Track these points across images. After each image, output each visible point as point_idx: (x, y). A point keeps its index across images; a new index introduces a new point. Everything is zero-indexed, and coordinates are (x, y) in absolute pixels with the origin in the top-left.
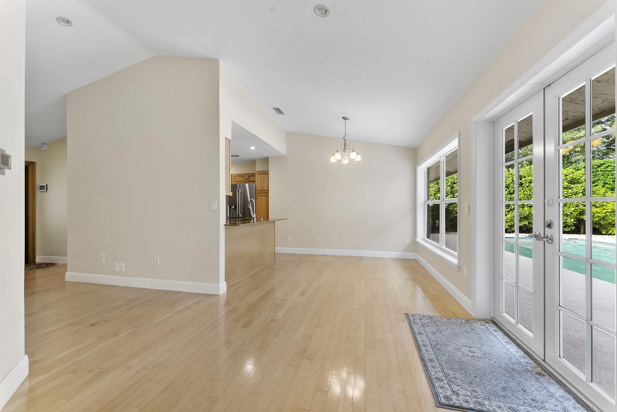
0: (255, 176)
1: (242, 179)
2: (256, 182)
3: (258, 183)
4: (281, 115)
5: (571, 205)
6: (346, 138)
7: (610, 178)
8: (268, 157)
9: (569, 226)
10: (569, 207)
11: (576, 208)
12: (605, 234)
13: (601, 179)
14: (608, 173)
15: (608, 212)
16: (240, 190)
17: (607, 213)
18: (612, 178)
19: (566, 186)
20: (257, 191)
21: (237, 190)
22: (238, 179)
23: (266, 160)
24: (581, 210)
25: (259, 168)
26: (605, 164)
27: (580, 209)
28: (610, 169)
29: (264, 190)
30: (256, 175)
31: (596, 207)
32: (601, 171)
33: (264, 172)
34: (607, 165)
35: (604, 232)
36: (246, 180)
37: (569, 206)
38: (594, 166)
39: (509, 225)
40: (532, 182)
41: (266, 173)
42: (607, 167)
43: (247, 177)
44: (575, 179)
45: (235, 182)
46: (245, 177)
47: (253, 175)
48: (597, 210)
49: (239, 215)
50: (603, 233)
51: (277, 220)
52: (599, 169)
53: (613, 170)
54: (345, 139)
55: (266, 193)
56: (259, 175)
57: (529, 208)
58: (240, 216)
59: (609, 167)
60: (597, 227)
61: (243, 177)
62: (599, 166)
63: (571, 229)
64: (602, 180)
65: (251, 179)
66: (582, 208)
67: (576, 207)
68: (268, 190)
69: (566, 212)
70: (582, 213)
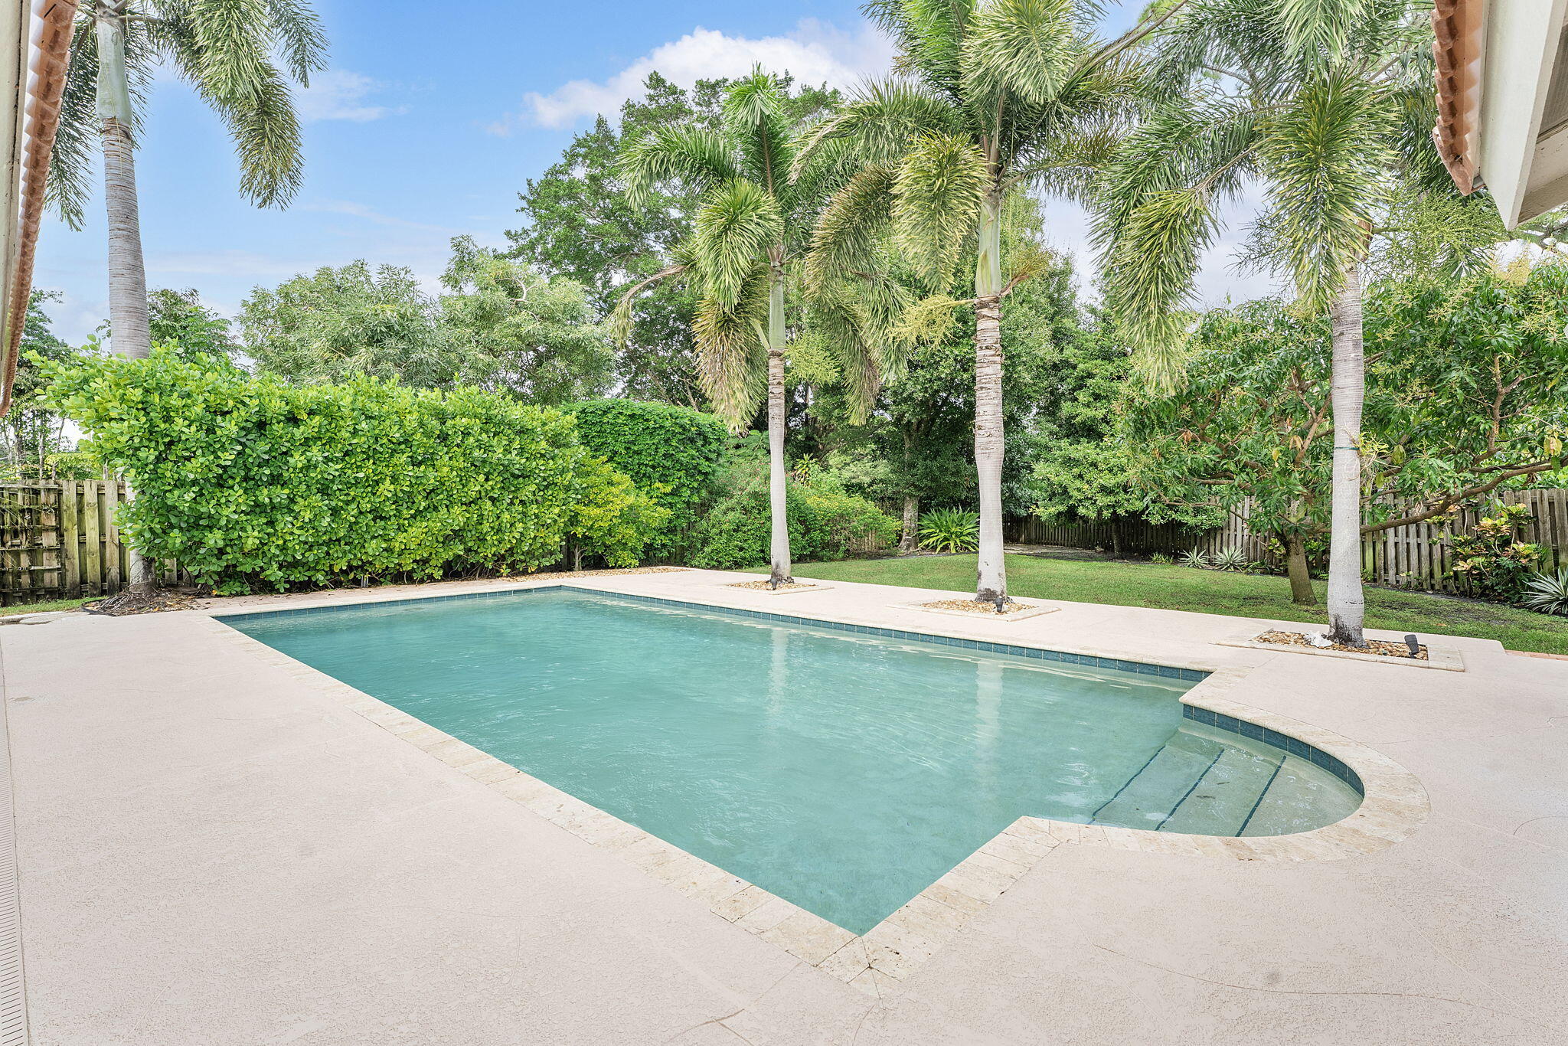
12: (613, 567)
15: (615, 517)
17: (613, 520)
19: (543, 451)
24: (572, 514)
27: (571, 511)
35: (611, 562)
44: (560, 434)
48: (599, 512)
52: (605, 418)
60: (600, 553)
62: (605, 413)
63: (555, 561)
66: (572, 508)
69: (544, 519)
70: (574, 520)
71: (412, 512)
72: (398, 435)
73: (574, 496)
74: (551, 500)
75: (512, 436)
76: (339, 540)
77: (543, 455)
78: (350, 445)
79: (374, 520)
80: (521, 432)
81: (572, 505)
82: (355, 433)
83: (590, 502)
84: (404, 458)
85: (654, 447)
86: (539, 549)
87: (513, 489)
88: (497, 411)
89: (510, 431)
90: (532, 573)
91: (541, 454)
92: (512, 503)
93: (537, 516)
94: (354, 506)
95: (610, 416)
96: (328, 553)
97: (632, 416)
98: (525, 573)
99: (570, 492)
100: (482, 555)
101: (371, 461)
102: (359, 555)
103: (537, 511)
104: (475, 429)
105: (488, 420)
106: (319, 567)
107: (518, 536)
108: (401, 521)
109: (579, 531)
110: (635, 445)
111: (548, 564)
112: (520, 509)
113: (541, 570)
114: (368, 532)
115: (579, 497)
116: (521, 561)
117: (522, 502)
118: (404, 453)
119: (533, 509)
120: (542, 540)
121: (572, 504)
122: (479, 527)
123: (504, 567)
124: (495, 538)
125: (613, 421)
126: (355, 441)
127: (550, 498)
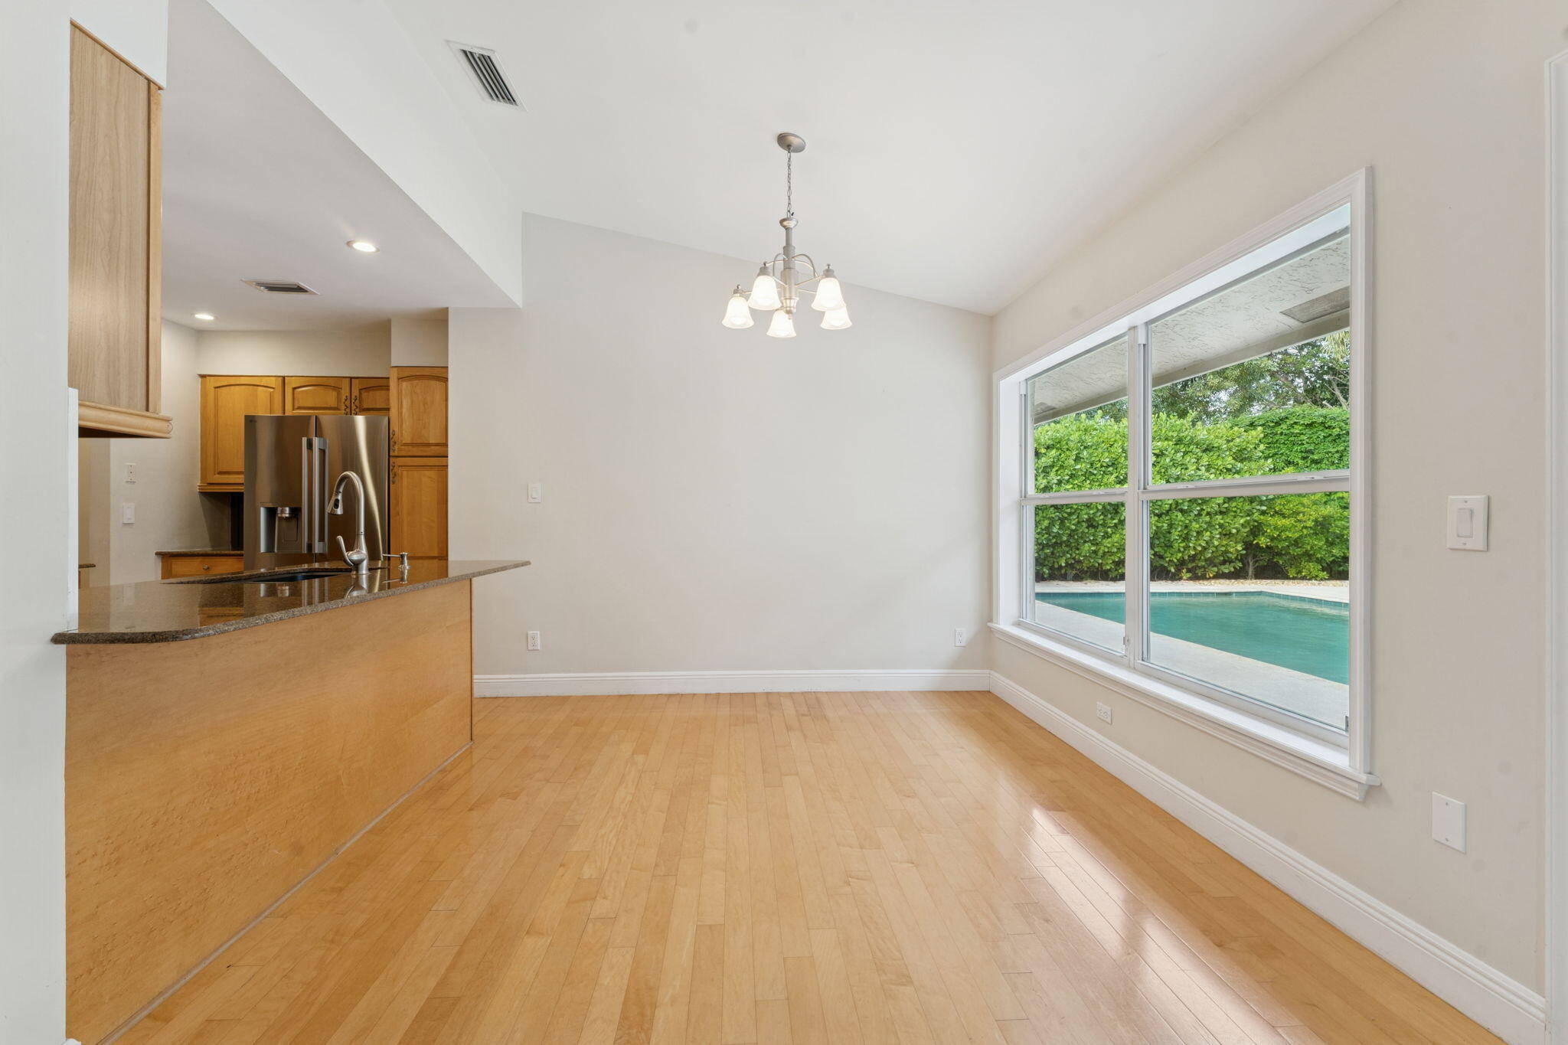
0: (387, 388)
1: (331, 398)
2: (393, 412)
3: (400, 414)
4: (501, 107)
5: (1239, 511)
6: (791, 224)
7: (1296, 451)
8: (446, 311)
9: (1231, 561)
10: (1235, 517)
11: (1248, 518)
12: (1294, 578)
13: (1281, 452)
14: (1292, 439)
15: (1306, 527)
16: (316, 441)
17: (1304, 530)
18: (1302, 452)
19: (1229, 467)
20: (396, 447)
21: (304, 440)
22: (309, 397)
23: (437, 321)
24: (1256, 524)
25: (404, 353)
26: (1287, 418)
27: (1256, 521)
28: (1298, 431)
29: (428, 445)
30: (393, 384)
31: (1284, 516)
32: (1281, 434)
33: (426, 372)
34: (1292, 422)
35: (1292, 573)
36: (348, 403)
37: (1233, 514)
38: (1267, 422)
39: (1114, 562)
40: (1165, 454)
41: (440, 376)
42: (1292, 426)
43: (355, 392)
44: (1245, 449)
45: (299, 408)
46: (345, 392)
47: (380, 384)
48: (1286, 522)
49: (310, 546)
50: (1291, 576)
51: (480, 574)
52: (1278, 430)
53: (1302, 434)
54: (787, 229)
55: (435, 455)
56: (405, 385)
57: (1157, 518)
58: (318, 548)
59: (1296, 427)
60: (1281, 562)
61: (337, 389)
62: (1278, 424)
63: (1234, 568)
64: (1282, 454)
65: (374, 399)
66: (1257, 519)
67: (1248, 515)
68: (446, 445)
69: (1228, 528)
70: (1256, 530)
71: (1116, 521)
72: (1107, 460)
73: (1258, 507)
74: (1235, 512)
75: (1200, 454)
76: (1061, 544)
77: (1229, 470)
78: (1075, 470)
79: (1087, 527)
80: (1208, 449)
81: (1256, 516)
82: (1078, 459)
83: (1276, 512)
84: (1113, 478)
85: (1337, 455)
86: (1220, 556)
87: (1200, 502)
88: (1187, 433)
89: (1198, 450)
90: (1210, 578)
91: (1227, 469)
92: (1199, 515)
93: (1221, 526)
94: (1074, 517)
95: (1284, 426)
96: (1053, 553)
97: (1311, 425)
98: (1203, 577)
99: (1254, 504)
100: (1167, 559)
101: (1088, 482)
102: (1074, 555)
103: (1222, 522)
104: (1169, 450)
105: (1179, 441)
106: (1046, 563)
107: (1204, 544)
108: (1106, 529)
109: (1263, 541)
110: (1313, 453)
111: (1227, 571)
112: (1207, 519)
113: (1219, 576)
114: (1082, 538)
115: (1264, 508)
116: (1200, 568)
117: (1208, 514)
118: (1112, 474)
119: (1219, 519)
120: (1223, 549)
121: (1256, 514)
122: (1168, 535)
123: (1184, 571)
124: (1182, 545)
125: (1287, 432)
126: (1078, 467)
127: (1234, 509)
